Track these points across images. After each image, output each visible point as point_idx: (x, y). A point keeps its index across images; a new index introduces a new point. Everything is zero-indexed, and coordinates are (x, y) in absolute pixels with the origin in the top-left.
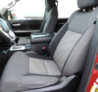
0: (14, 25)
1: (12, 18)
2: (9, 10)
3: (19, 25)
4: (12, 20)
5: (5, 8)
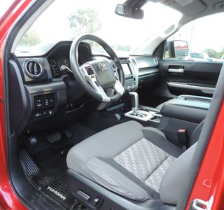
0: (170, 70)
3: (181, 70)
5: (159, 38)
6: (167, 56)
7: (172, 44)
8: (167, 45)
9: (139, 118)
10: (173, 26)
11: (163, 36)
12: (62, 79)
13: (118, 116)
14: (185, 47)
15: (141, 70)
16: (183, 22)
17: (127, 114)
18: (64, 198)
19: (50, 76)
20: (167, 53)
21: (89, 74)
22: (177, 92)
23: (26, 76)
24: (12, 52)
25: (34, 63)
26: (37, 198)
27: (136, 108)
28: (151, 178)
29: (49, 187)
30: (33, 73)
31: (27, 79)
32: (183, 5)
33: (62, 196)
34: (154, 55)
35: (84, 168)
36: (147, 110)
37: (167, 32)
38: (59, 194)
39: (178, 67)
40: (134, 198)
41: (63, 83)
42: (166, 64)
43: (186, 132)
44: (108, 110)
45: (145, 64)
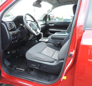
0: (50, 25)
1: (50, 20)
2: (48, 14)
3: (53, 25)
4: (50, 21)
5: (45, 14)
6: (48, 20)
7: (49, 16)
8: (48, 16)
9: (44, 41)
10: (50, 10)
11: (47, 13)
12: (19, 29)
13: (36, 41)
14: (53, 16)
15: (41, 25)
16: (53, 8)
17: (40, 40)
18: (24, 70)
19: (16, 28)
20: (48, 19)
21: (31, 27)
22: (54, 32)
23: (9, 28)
24: (2, 20)
25: (10, 23)
26: (14, 72)
27: (42, 38)
28: (53, 56)
29: (17, 68)
30: (11, 27)
31: (9, 29)
32: (54, 3)
33: (23, 70)
34: (44, 20)
35: (33, 56)
36: (45, 39)
37: (48, 12)
38: (21, 69)
39: (52, 24)
40: (51, 61)
41: (19, 30)
42: (48, 23)
43: (60, 43)
44: (32, 40)
45: (42, 23)
